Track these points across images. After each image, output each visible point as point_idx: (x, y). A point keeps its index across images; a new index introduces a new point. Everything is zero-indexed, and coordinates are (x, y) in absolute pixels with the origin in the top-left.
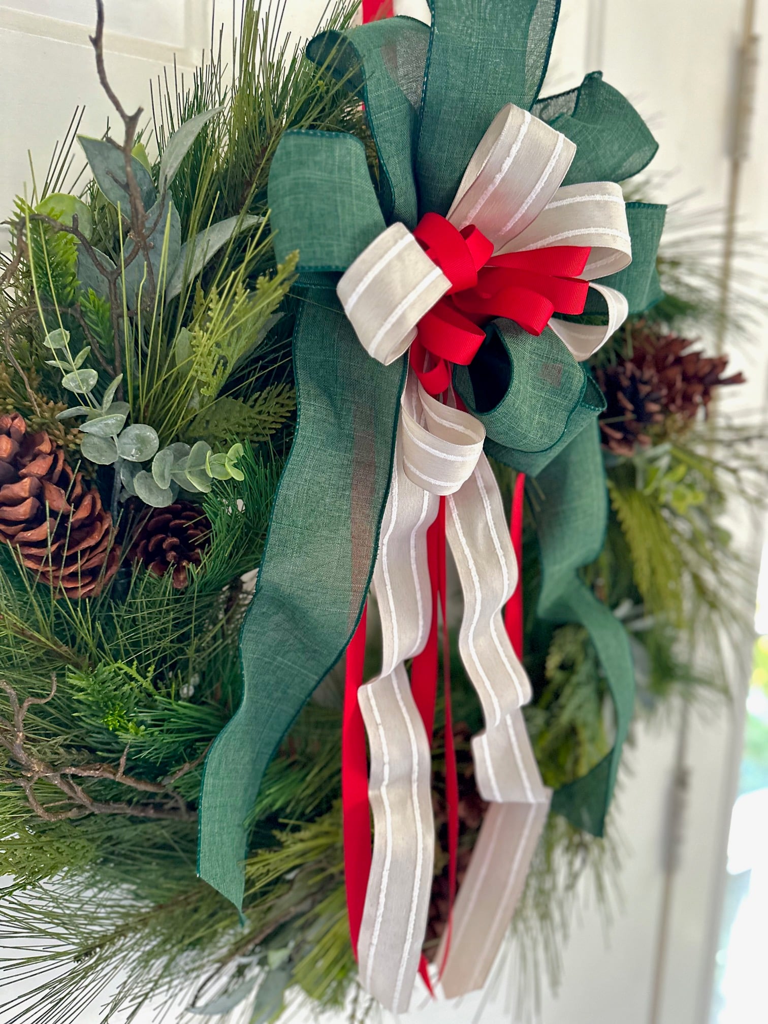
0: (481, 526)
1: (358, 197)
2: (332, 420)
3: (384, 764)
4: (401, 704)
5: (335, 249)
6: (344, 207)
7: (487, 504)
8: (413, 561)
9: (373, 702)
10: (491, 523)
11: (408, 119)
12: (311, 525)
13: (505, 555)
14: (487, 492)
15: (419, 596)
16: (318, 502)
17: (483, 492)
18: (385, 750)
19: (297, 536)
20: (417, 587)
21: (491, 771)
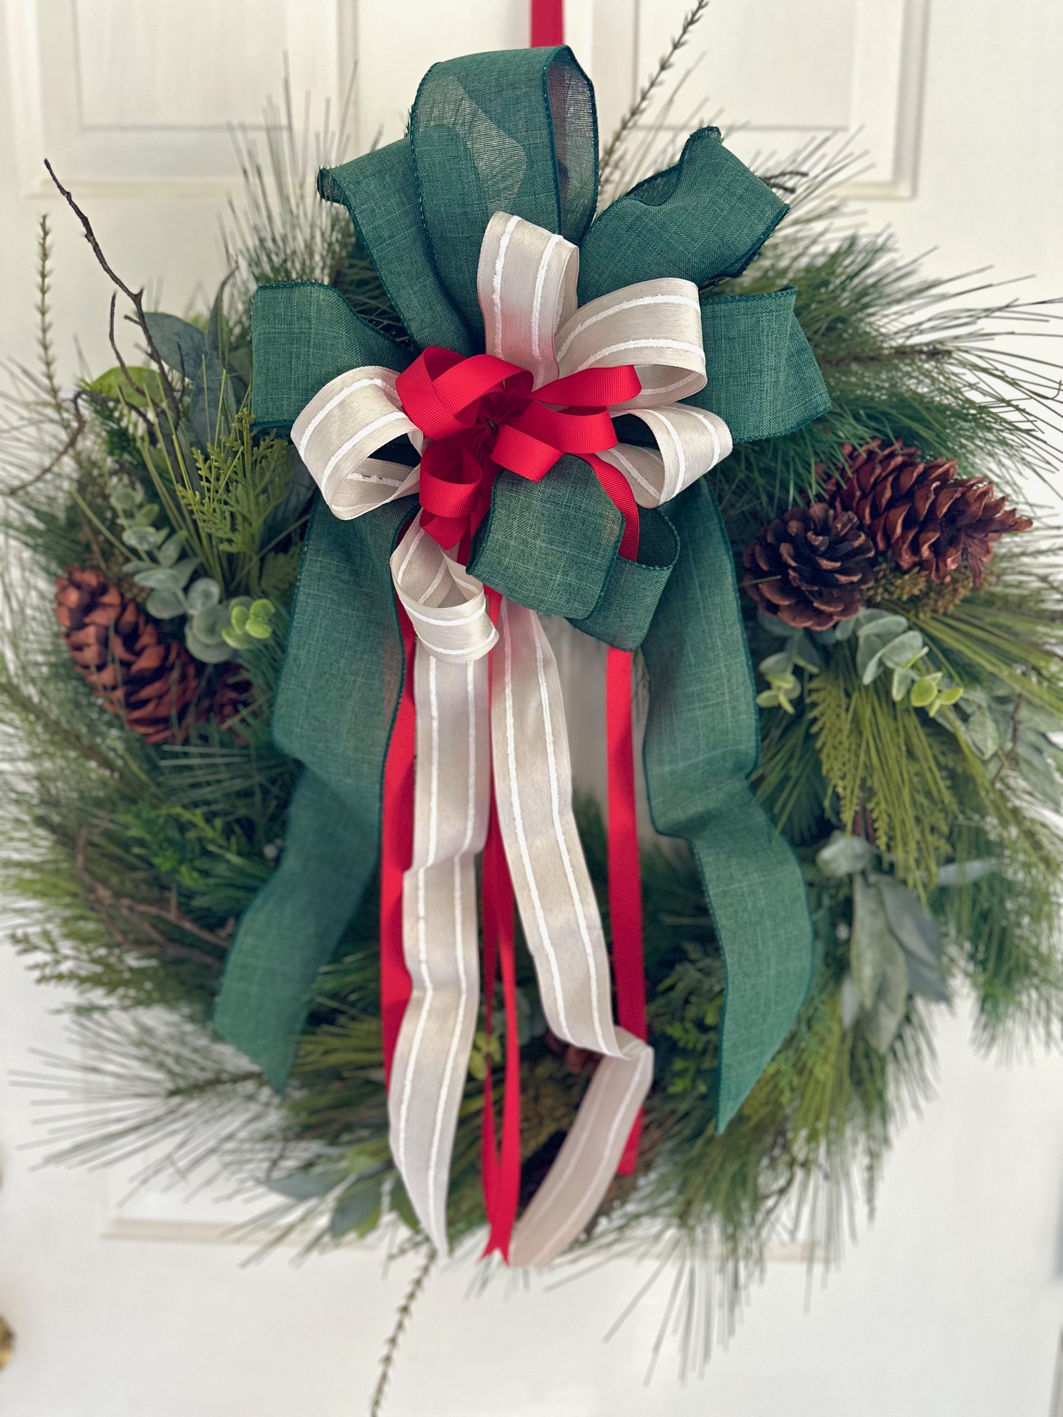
0: (533, 704)
1: (317, 346)
2: (345, 577)
3: (420, 962)
4: (458, 902)
5: (285, 403)
6: (298, 358)
7: (542, 680)
8: (472, 741)
9: (421, 893)
10: (546, 703)
11: (418, 244)
12: (321, 687)
13: (555, 743)
14: (544, 667)
15: (472, 780)
16: (331, 664)
17: (540, 665)
18: (422, 946)
19: (305, 698)
20: (472, 770)
21: (561, 1004)
